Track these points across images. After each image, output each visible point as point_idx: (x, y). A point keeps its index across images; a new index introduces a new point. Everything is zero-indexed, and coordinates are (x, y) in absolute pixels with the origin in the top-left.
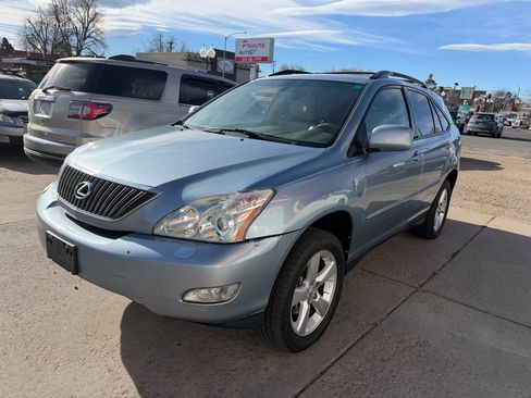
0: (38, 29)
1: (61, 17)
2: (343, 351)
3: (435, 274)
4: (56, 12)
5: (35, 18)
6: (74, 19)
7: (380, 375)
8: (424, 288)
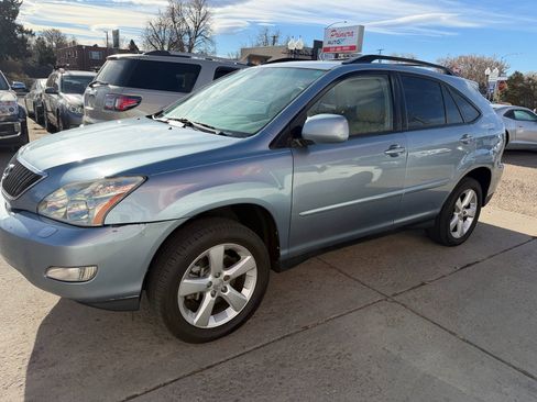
0: (157, 30)
1: (177, 18)
2: (248, 349)
3: (423, 284)
4: (172, 14)
5: (155, 20)
6: (188, 20)
7: (266, 379)
8: (395, 298)
